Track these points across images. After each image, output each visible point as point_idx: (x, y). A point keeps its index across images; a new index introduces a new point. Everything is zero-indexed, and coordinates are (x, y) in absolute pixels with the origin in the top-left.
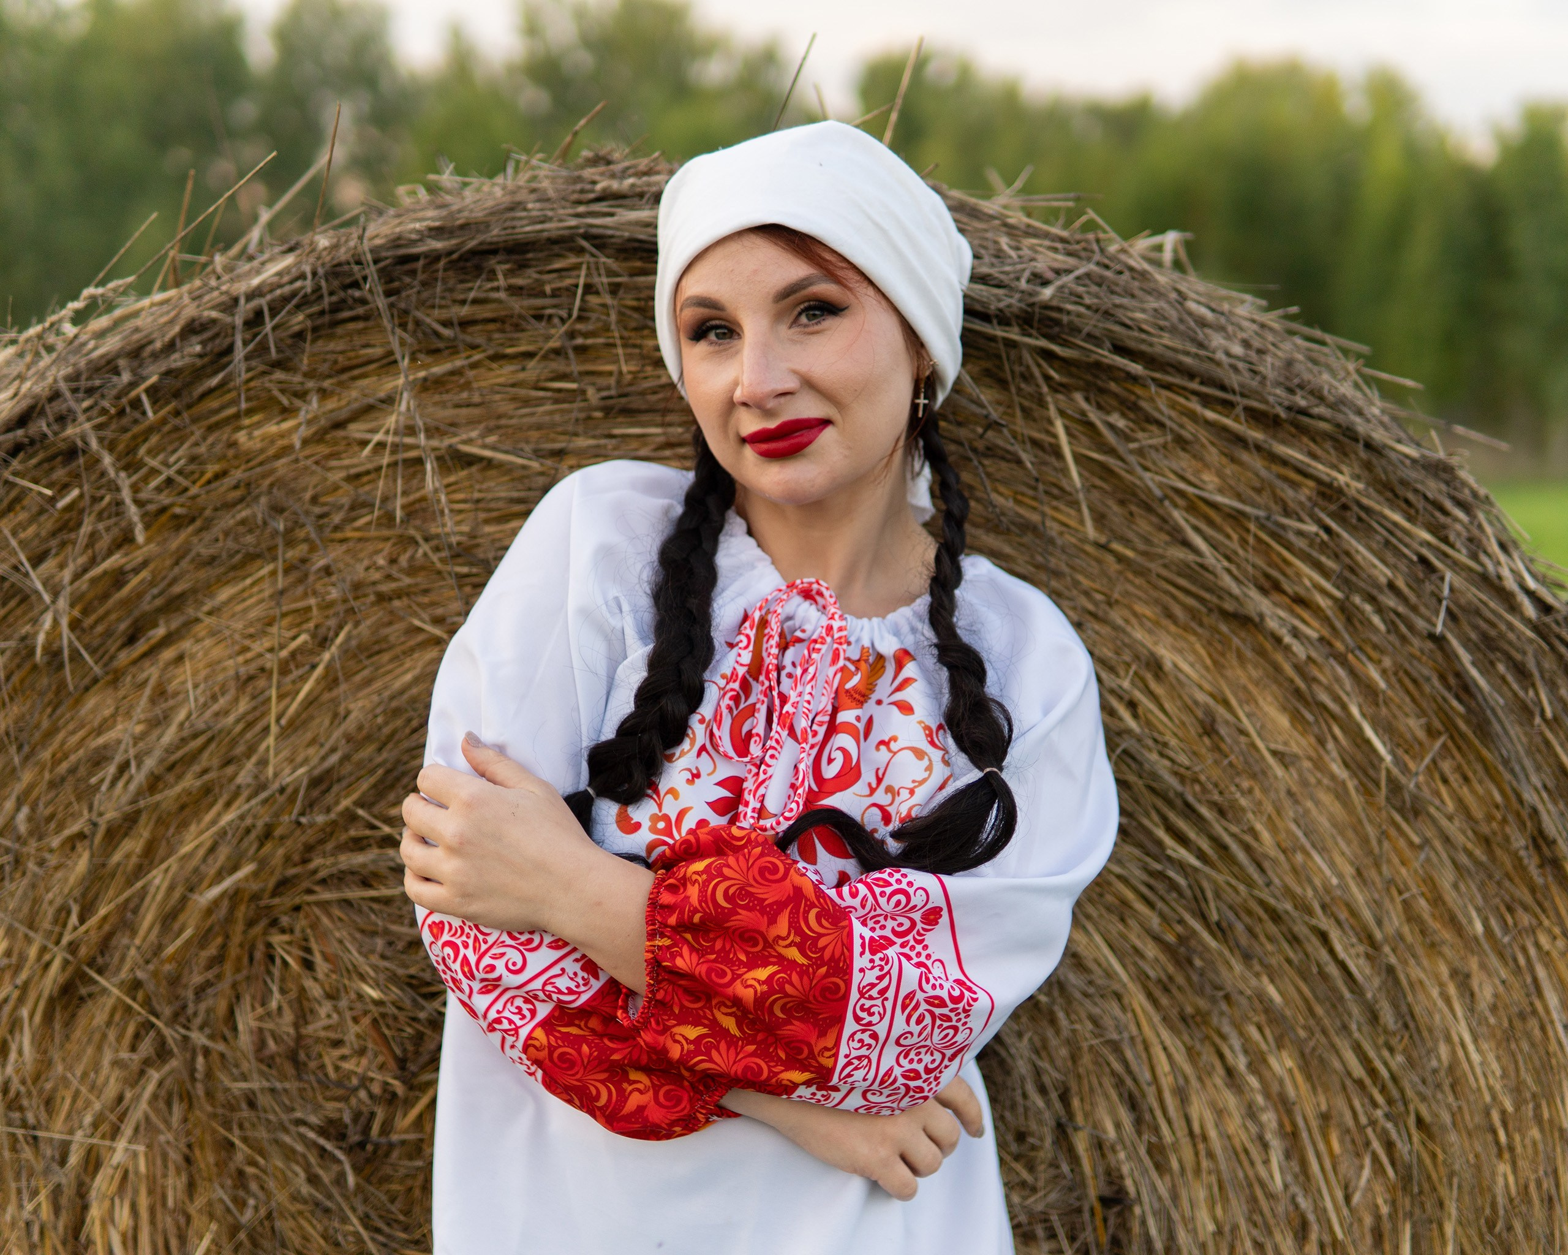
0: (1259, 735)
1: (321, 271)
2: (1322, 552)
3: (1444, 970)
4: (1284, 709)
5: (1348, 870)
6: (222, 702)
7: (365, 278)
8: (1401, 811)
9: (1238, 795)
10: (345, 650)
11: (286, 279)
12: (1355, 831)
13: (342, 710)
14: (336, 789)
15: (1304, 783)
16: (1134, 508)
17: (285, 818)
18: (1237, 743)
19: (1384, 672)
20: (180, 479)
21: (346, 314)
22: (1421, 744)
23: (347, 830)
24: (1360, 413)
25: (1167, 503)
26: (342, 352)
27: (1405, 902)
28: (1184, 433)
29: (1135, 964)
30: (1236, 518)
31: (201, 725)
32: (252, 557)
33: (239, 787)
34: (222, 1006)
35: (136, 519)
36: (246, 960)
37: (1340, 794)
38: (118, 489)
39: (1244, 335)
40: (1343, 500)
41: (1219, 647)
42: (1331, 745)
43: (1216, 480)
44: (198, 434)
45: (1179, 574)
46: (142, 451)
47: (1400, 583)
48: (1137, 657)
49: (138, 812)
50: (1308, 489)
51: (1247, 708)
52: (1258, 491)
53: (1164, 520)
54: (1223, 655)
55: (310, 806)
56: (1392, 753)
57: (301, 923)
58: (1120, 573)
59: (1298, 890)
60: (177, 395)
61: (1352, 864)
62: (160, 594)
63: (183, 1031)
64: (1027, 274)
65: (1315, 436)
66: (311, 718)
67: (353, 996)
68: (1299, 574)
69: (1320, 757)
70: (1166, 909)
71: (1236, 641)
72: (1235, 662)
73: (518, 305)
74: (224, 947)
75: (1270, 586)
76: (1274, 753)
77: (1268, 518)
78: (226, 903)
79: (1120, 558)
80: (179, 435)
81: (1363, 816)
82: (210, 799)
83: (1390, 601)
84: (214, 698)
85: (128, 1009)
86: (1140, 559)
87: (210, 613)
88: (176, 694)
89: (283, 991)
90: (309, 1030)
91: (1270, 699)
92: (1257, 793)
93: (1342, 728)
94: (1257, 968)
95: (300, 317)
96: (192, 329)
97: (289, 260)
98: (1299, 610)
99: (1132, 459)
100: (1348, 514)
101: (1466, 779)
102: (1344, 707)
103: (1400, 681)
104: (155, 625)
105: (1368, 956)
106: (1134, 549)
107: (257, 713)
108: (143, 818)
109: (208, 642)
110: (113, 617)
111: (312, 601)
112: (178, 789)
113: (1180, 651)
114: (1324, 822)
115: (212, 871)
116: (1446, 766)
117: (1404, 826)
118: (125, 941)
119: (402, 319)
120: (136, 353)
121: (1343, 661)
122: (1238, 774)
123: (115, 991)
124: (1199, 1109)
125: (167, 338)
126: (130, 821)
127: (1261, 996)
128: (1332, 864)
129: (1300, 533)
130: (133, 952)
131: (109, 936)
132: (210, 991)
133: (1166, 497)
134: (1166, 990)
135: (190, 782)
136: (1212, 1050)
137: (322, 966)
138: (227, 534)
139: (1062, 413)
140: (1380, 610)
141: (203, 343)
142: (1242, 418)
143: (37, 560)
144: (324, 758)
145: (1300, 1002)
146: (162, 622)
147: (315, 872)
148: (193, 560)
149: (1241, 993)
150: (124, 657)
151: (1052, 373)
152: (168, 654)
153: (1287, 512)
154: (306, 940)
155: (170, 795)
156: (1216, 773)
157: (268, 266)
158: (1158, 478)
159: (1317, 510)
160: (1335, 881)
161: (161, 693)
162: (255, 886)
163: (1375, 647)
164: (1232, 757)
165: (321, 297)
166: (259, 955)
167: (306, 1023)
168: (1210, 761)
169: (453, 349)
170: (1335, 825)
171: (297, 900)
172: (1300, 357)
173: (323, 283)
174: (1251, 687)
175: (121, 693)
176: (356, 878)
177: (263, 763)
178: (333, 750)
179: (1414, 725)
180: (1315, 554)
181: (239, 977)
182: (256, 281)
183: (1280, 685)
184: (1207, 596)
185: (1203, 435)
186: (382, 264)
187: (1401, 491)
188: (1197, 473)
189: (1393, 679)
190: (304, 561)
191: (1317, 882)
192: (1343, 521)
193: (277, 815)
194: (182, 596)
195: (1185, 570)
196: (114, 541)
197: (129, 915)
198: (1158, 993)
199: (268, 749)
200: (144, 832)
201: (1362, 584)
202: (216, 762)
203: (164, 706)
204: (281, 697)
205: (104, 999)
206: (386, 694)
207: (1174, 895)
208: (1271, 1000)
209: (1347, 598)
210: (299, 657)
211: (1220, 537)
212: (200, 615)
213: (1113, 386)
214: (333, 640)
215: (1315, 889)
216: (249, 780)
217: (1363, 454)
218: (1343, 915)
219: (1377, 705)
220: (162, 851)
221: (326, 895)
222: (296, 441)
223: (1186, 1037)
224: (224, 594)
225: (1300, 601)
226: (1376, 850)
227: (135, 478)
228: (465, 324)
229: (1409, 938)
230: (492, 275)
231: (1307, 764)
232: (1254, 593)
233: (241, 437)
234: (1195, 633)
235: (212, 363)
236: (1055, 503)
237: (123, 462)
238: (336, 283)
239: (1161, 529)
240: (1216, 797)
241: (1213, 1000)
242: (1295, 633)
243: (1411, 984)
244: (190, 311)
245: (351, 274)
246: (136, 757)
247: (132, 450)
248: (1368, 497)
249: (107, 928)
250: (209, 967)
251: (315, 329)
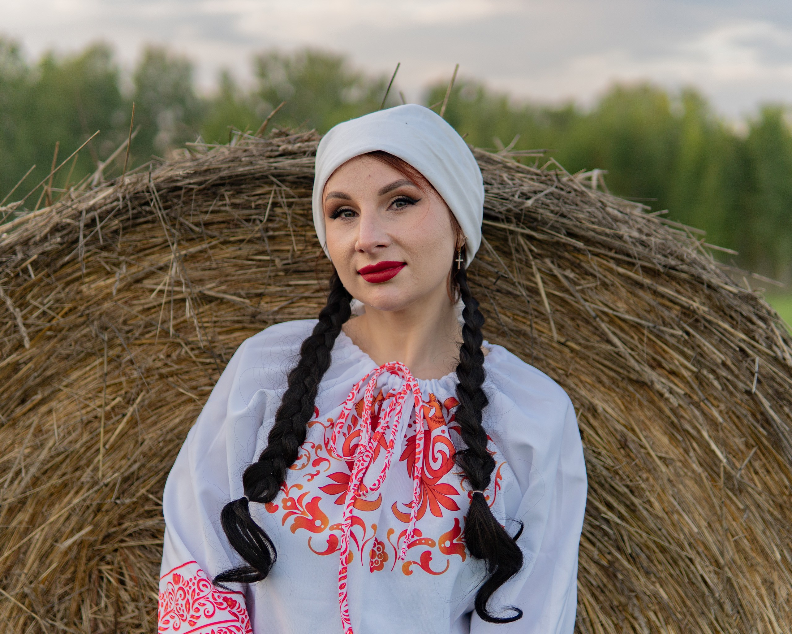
0: (652, 448)
1: (128, 197)
2: (685, 346)
3: (759, 580)
4: (665, 433)
5: (703, 524)
6: (74, 435)
7: (152, 200)
8: (732, 490)
9: (641, 482)
10: (141, 406)
11: (108, 201)
12: (706, 501)
13: (140, 439)
14: (136, 484)
15: (678, 475)
16: (579, 322)
17: (108, 501)
18: (639, 452)
19: (721, 412)
20: (50, 312)
21: (142, 220)
22: (742, 452)
23: (143, 506)
24: (704, 268)
25: (598, 319)
26: (139, 241)
27: (735, 541)
28: (606, 280)
29: (585, 577)
30: (637, 327)
31: (61, 449)
32: (89, 355)
33: (83, 483)
34: (74, 606)
35: (25, 334)
36: (87, 579)
37: (698, 481)
38: (15, 318)
39: (639, 226)
40: (696, 317)
41: (628, 399)
42: (692, 453)
43: (625, 306)
44: (60, 287)
45: (605, 359)
46: (29, 297)
47: (729, 362)
48: (583, 405)
49: (26, 498)
50: (676, 311)
51: (644, 433)
52: (648, 312)
53: (596, 329)
54: (630, 403)
55: (123, 492)
56: (727, 458)
57: (118, 558)
58: (572, 358)
59: (676, 535)
60: (48, 265)
61: (705, 520)
62: (39, 376)
63: (51, 622)
64: (518, 193)
65: (679, 281)
66: (123, 443)
67: (147, 599)
68: (672, 358)
69: (686, 460)
70: (601, 546)
71: (638, 396)
72: (637, 407)
73: (236, 214)
74: (75, 572)
75: (656, 365)
76: (660, 458)
77: (654, 327)
78: (75, 548)
79: (572, 350)
80: (49, 287)
81: (711, 493)
82: (67, 489)
83: (723, 373)
84: (69, 433)
85: (20, 609)
86: (583, 350)
87: (66, 386)
88: (48, 431)
89: (107, 597)
90: (122, 619)
91: (657, 428)
92: (651, 480)
93: (697, 443)
94: (653, 579)
95: (116, 222)
96: (56, 229)
97: (111, 190)
98: (672, 377)
99: (578, 295)
100: (699, 324)
101: (768, 472)
102: (699, 432)
103: (730, 417)
104: (36, 393)
105: (716, 572)
106: (580, 344)
107: (93, 442)
108: (29, 501)
109: (66, 402)
110: (13, 389)
111: (123, 379)
112: (49, 485)
113: (607, 401)
114: (688, 496)
115: (68, 531)
116: (757, 464)
117: (734, 498)
118: (18, 571)
119: (173, 222)
120: (25, 243)
121: (698, 407)
122: (640, 470)
123: (13, 599)
125: (43, 234)
126: (23, 502)
127: (656, 595)
128: (694, 521)
129: (672, 335)
130: (23, 578)
131: (9, 568)
132: (67, 598)
133: (597, 316)
134: (603, 592)
135: (55, 480)
136: (629, 625)
137: (130, 584)
138: (76, 342)
139: (539, 270)
140: (718, 378)
141: (62, 237)
142: (641, 272)
144: (130, 466)
145: (678, 599)
146: (39, 392)
147: (126, 530)
148: (57, 357)
149: (645, 594)
150: (19, 411)
151: (533, 248)
152: (44, 409)
153: (665, 324)
154: (121, 568)
155: (44, 488)
156: (628, 470)
157: (99, 194)
158: (593, 306)
159: (682, 322)
160: (696, 530)
161: (39, 431)
162: (92, 539)
163: (715, 398)
164: (637, 461)
165: (128, 211)
166: (94, 577)
167: (121, 615)
168: (624, 463)
169: (201, 239)
170: (695, 498)
171: (116, 546)
172: (670, 237)
173: (129, 203)
174: (647, 421)
175: (17, 431)
176: (148, 533)
177: (96, 469)
178: (135, 462)
179: (738, 442)
180: (681, 347)
181: (83, 590)
182: (91, 203)
183: (663, 420)
184: (621, 371)
185: (617, 281)
186: (161, 192)
187: (727, 311)
188: (614, 302)
189: (726, 416)
190: (118, 357)
191: (686, 531)
192: (696, 328)
193: (104, 499)
194: (51, 376)
195: (609, 357)
196: (13, 346)
197: (21, 556)
198: (597, 593)
199: (99, 462)
200: (30, 509)
201: (708, 364)
202: (69, 469)
203: (41, 438)
204: (106, 432)
205: (7, 604)
206: (164, 430)
207: (606, 538)
208: (661, 598)
209: (700, 371)
210: (116, 410)
211: (628, 338)
212: (61, 388)
213: (567, 255)
214: (134, 400)
215: (685, 534)
216: (88, 479)
217: (707, 291)
218: (701, 549)
219: (717, 431)
220: (39, 520)
221: (132, 543)
222: (114, 290)
223: (614, 619)
224: (75, 375)
225: (673, 373)
226: (719, 512)
227: (25, 312)
228: (207, 224)
229: (739, 562)
230: (222, 197)
231: (679, 464)
232: (647, 369)
233: (84, 288)
234: (615, 391)
235: (68, 247)
236: (536, 320)
237: (18, 303)
238: (136, 203)
239: (595, 334)
240: (629, 483)
241: (629, 598)
242: (671, 392)
243: (740, 588)
244: (56, 219)
245: (145, 198)
246: (25, 467)
247: (23, 296)
248: (709, 315)
249: (8, 563)
250: (66, 584)
251: (124, 228)
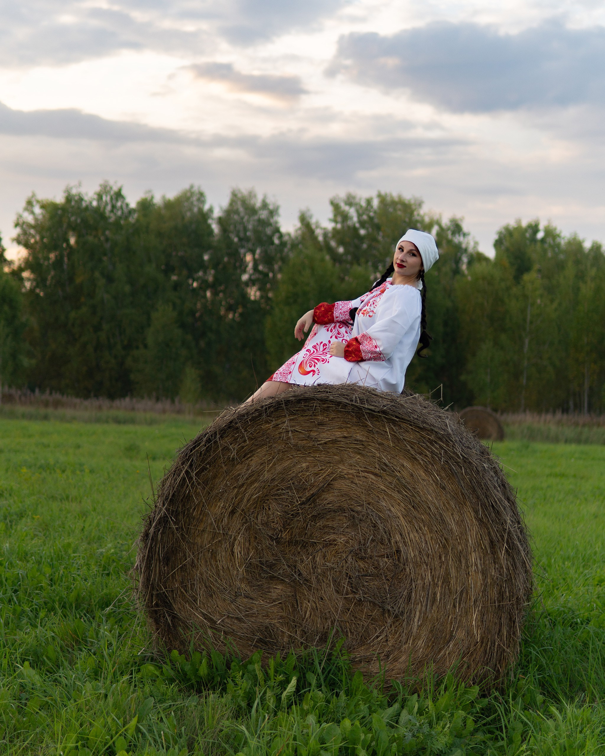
1: (275, 402)
2: (429, 448)
3: (449, 514)
4: (423, 472)
5: (434, 497)
6: (258, 467)
7: (282, 403)
9: (416, 486)
11: (271, 403)
12: (435, 492)
13: (276, 469)
15: (426, 484)
16: (399, 441)
18: (416, 478)
20: (253, 433)
21: (279, 409)
22: (444, 478)
23: (276, 487)
25: (404, 441)
26: (278, 415)
27: (443, 503)
28: (407, 430)
29: (400, 512)
31: (254, 470)
32: (263, 445)
33: (260, 480)
34: (256, 515)
35: (246, 438)
36: (260, 508)
37: (432, 486)
42: (431, 478)
44: (256, 426)
46: (248, 428)
49: (245, 483)
62: (249, 450)
63: (250, 518)
66: (271, 470)
67: (277, 514)
69: (429, 480)
71: (416, 462)
72: (415, 465)
73: (305, 408)
74: (256, 505)
75: (421, 454)
76: (422, 479)
78: (257, 499)
79: (397, 449)
80: (253, 426)
81: (436, 489)
82: (255, 482)
84: (256, 466)
89: (265, 513)
102: (433, 472)
104: (248, 455)
109: (256, 458)
110: (242, 453)
111: (272, 452)
112: (251, 480)
114: (430, 490)
115: (255, 493)
116: (449, 482)
117: (443, 491)
118: (242, 503)
119: (287, 409)
121: (433, 465)
122: (416, 483)
123: (240, 511)
124: (412, 535)
126: (243, 485)
128: (431, 497)
130: (242, 505)
132: (254, 512)
135: (253, 479)
136: (413, 527)
137: (272, 509)
138: (259, 441)
142: (416, 427)
143: (231, 444)
144: (273, 476)
147: (271, 494)
148: (255, 445)
150: (244, 459)
152: (250, 459)
154: (269, 505)
155: (249, 481)
156: (413, 483)
158: (403, 437)
160: (432, 500)
161: (249, 465)
162: (261, 496)
164: (415, 480)
165: (276, 406)
166: (262, 507)
167: (269, 518)
169: (295, 414)
171: (268, 498)
174: (418, 469)
175: (243, 465)
176: (278, 495)
177: (264, 476)
179: (443, 475)
181: (258, 511)
184: (410, 455)
185: (410, 430)
186: (285, 401)
190: (271, 446)
193: (266, 484)
194: (252, 450)
196: (242, 442)
197: (242, 499)
199: (265, 474)
200: (245, 487)
202: (257, 476)
205: (238, 512)
206: (283, 467)
210: (270, 460)
211: (413, 446)
212: (255, 453)
213: (396, 423)
214: (275, 458)
215: (429, 501)
216: (262, 479)
220: (247, 490)
222: (271, 427)
223: (409, 524)
224: (259, 450)
226: (438, 495)
227: (246, 432)
228: (297, 411)
229: (444, 509)
230: (301, 403)
231: (427, 481)
233: (262, 427)
235: (259, 416)
237: (245, 430)
238: (278, 404)
243: (444, 516)
246: (244, 475)
247: (246, 428)
249: (239, 501)
250: (254, 508)
251: (275, 411)
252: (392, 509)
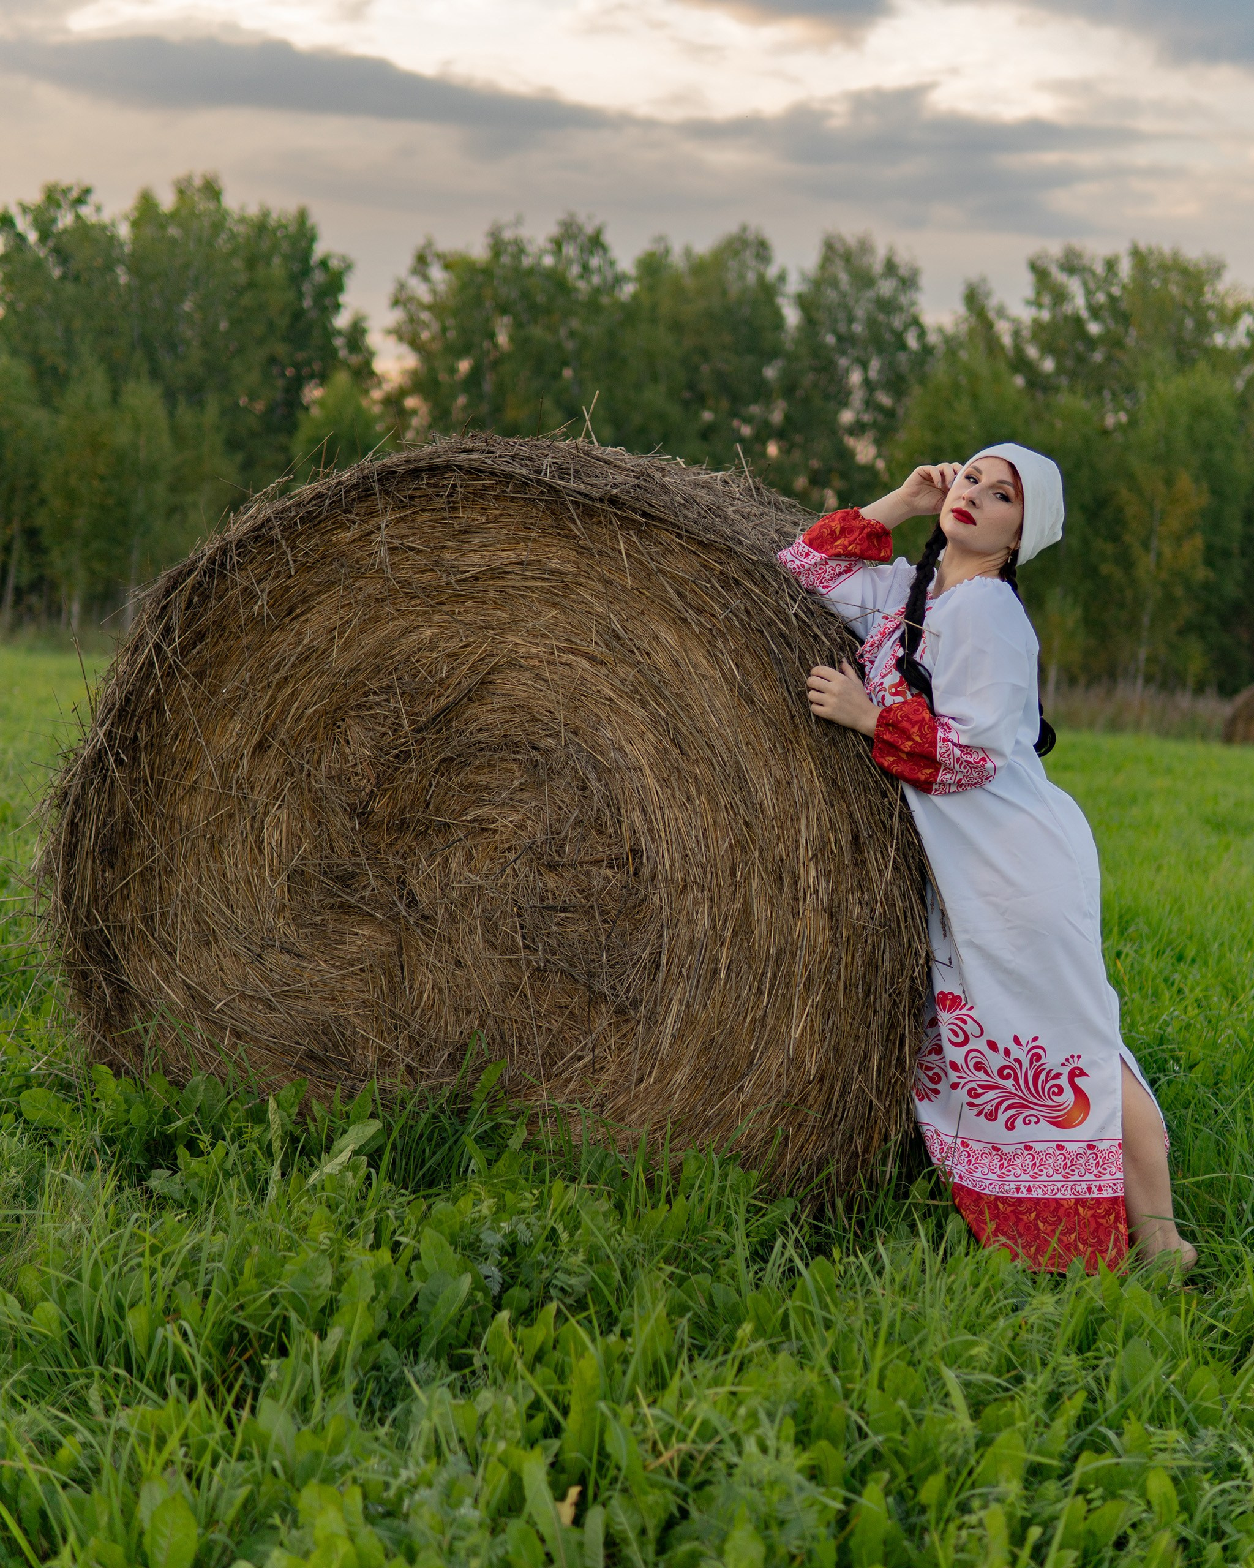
1: (360, 477)
7: (375, 480)
11: (351, 479)
20: (310, 553)
26: (368, 507)
31: (311, 646)
32: (334, 583)
34: (316, 756)
35: (292, 566)
36: (325, 739)
38: (287, 555)
44: (318, 536)
46: (297, 542)
57: (344, 725)
58: (647, 602)
60: (311, 521)
62: (301, 596)
67: (361, 754)
73: (430, 491)
74: (317, 733)
75: (700, 611)
78: (317, 713)
80: (310, 536)
85: (281, 753)
86: (652, 596)
87: (318, 604)
88: (304, 634)
89: (337, 751)
95: (355, 493)
96: (316, 496)
99: (648, 556)
104: (297, 609)
107: (330, 645)
109: (316, 615)
110: (283, 604)
111: (353, 600)
119: (388, 493)
120: (298, 505)
123: (277, 745)
124: (668, 814)
125: (309, 500)
126: (284, 681)
130: (283, 731)
131: (275, 724)
137: (351, 742)
138: (325, 573)
139: (622, 537)
143: (259, 582)
146: (301, 606)
148: (314, 583)
150: (286, 620)
151: (619, 522)
152: (303, 618)
153: (710, 582)
154: (346, 731)
156: (678, 682)
161: (299, 633)
162: (328, 708)
165: (360, 486)
169: (407, 507)
171: (343, 715)
173: (361, 481)
175: (285, 632)
179: (751, 666)
181: (321, 744)
182: (341, 480)
185: (678, 549)
186: (382, 475)
188: (675, 564)
190: (351, 585)
194: (309, 596)
196: (287, 575)
203: (299, 638)
204: (339, 635)
205: (273, 748)
212: (314, 604)
214: (356, 615)
222: (352, 540)
224: (323, 597)
227: (294, 552)
228: (412, 498)
230: (422, 479)
233: (334, 538)
237: (290, 546)
238: (364, 482)
244: (317, 490)
245: (369, 479)
246: (288, 655)
247: (294, 540)
252: (628, 749)
